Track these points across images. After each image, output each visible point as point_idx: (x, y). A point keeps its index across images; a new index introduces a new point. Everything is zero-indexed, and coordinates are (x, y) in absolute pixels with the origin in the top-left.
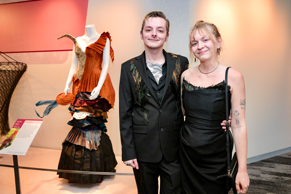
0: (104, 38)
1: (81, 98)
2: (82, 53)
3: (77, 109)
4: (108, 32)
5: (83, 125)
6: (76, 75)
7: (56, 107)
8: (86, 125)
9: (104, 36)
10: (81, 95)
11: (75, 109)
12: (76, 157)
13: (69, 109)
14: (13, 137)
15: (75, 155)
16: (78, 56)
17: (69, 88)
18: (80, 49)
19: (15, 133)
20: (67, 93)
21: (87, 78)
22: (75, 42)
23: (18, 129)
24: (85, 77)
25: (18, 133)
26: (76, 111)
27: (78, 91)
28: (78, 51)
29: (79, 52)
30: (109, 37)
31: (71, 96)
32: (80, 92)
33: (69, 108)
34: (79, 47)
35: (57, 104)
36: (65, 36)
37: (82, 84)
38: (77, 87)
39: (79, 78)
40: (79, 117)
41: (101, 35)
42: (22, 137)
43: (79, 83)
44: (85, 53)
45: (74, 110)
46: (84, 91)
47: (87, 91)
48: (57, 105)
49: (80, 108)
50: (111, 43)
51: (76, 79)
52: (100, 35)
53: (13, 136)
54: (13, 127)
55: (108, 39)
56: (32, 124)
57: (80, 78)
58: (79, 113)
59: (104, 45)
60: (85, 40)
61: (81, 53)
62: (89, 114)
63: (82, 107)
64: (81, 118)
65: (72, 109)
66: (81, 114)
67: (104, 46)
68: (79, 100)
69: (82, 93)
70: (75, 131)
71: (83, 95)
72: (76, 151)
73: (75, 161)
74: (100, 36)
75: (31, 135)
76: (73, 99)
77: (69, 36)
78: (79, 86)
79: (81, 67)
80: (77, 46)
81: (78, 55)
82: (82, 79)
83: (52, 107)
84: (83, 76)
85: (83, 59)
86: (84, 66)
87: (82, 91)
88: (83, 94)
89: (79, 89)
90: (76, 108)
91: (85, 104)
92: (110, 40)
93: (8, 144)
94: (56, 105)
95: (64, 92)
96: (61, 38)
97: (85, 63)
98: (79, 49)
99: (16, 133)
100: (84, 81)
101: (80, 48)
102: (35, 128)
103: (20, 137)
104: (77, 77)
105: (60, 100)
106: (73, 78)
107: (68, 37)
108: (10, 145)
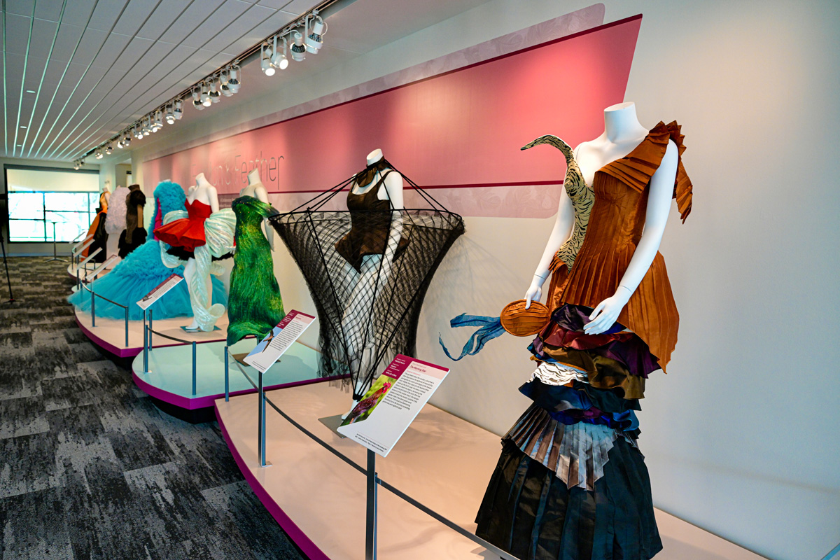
0: (659, 141)
1: (566, 323)
2: (585, 189)
3: (552, 352)
4: (675, 122)
5: (559, 405)
6: (561, 254)
7: (498, 336)
8: (566, 407)
9: (660, 134)
10: (567, 312)
11: (545, 353)
12: (526, 495)
13: (531, 348)
14: (377, 398)
15: (524, 488)
16: (573, 197)
17: (540, 289)
18: (578, 176)
19: (383, 388)
20: (532, 302)
21: (589, 264)
22: (569, 158)
23: (392, 380)
24: (584, 261)
25: (389, 391)
26: (546, 358)
27: (560, 302)
28: (572, 184)
29: (575, 187)
30: (678, 140)
31: (541, 312)
32: (565, 303)
33: (530, 345)
34: (577, 170)
35: (503, 328)
36: (543, 140)
37: (575, 283)
38: (558, 290)
39: (568, 263)
40: (551, 379)
41: (651, 132)
42: (394, 404)
43: (567, 277)
44: (592, 189)
45: (542, 354)
46: (578, 304)
47: (585, 304)
48: (502, 330)
49: (560, 352)
50: (682, 156)
51: (560, 265)
52: (647, 133)
53: (378, 396)
54: (384, 373)
55: (672, 146)
56: (422, 375)
57: (570, 264)
58: (554, 365)
59: (657, 163)
60: (598, 150)
61: (581, 189)
62: (580, 376)
63: (565, 351)
64: (556, 381)
65: (538, 349)
66: (558, 371)
67: (656, 167)
68: (560, 327)
69: (571, 307)
70: (536, 418)
71: (571, 313)
72: (529, 476)
73: (521, 504)
74: (647, 137)
75: (413, 404)
76: (545, 320)
77: (554, 142)
78: (564, 287)
79: (578, 231)
80: (572, 168)
81: (572, 195)
82: (575, 265)
83: (487, 336)
84: (580, 258)
85: (585, 207)
86: (586, 228)
87: (571, 301)
88: (573, 309)
89: (562, 296)
90: (547, 350)
91: (574, 344)
92: (681, 148)
93: (362, 414)
94: (498, 330)
95: (525, 298)
96: (532, 146)
97: (588, 218)
98: (576, 177)
99: (386, 391)
100: (579, 272)
101: (579, 174)
102: (426, 388)
103: (390, 403)
104: (564, 260)
105: (510, 318)
106: (553, 260)
107: (552, 144)
108: (365, 417)
